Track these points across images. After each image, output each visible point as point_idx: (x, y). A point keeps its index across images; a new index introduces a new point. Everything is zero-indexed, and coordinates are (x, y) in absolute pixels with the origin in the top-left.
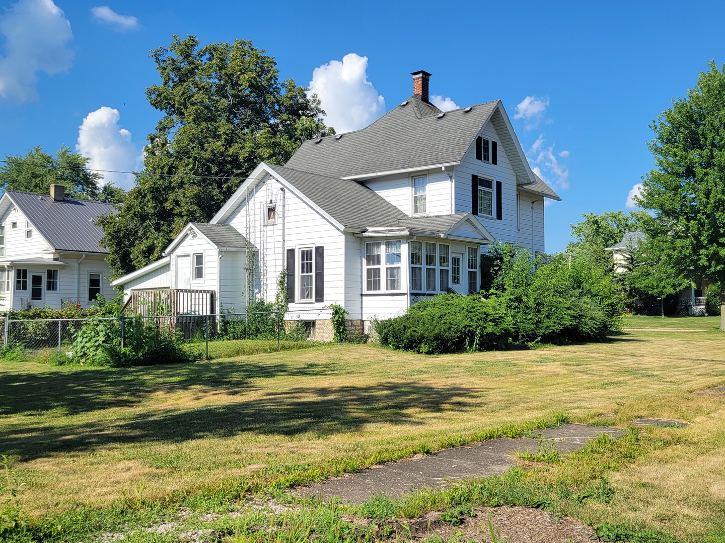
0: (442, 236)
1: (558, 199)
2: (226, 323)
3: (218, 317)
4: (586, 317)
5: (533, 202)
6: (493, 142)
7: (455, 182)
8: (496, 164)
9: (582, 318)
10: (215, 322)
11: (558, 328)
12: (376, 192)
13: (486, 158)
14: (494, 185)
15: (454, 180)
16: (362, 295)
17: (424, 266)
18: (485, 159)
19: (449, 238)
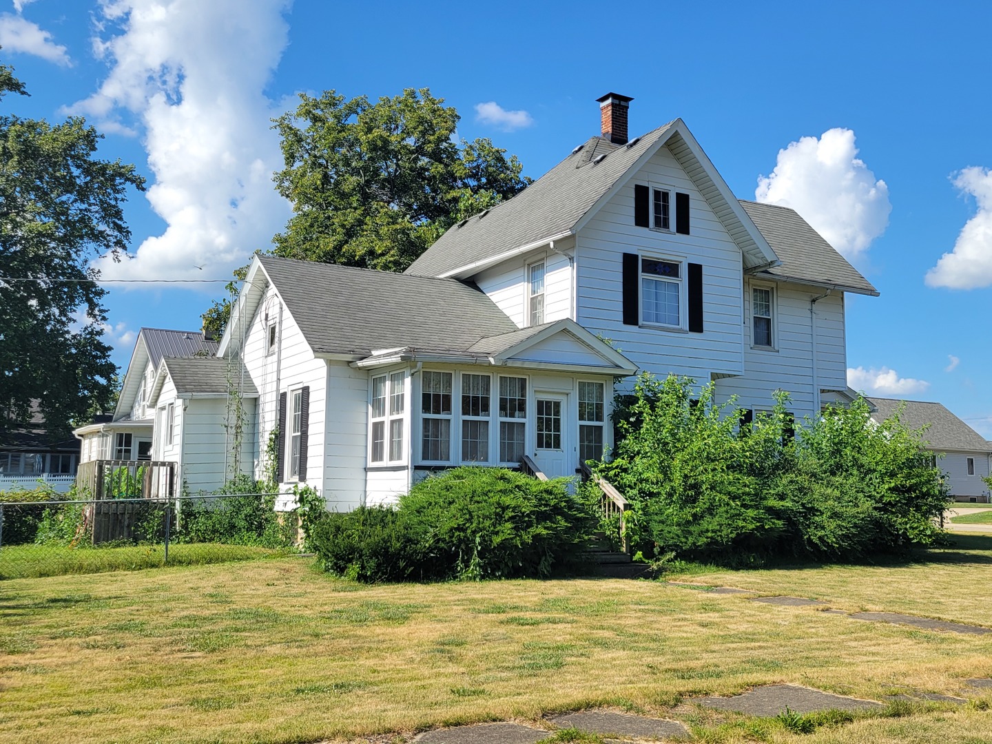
0: (492, 361)
1: (871, 292)
2: (189, 514)
3: (178, 506)
4: (822, 513)
5: (814, 301)
6: (678, 195)
7: (578, 267)
8: (688, 233)
9: (814, 515)
10: (174, 513)
11: (727, 534)
12: (488, 295)
13: (662, 223)
14: (684, 272)
15: (575, 264)
16: (366, 470)
17: (456, 417)
18: (657, 223)
19: (510, 364)
